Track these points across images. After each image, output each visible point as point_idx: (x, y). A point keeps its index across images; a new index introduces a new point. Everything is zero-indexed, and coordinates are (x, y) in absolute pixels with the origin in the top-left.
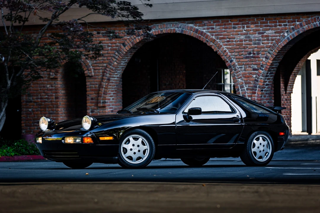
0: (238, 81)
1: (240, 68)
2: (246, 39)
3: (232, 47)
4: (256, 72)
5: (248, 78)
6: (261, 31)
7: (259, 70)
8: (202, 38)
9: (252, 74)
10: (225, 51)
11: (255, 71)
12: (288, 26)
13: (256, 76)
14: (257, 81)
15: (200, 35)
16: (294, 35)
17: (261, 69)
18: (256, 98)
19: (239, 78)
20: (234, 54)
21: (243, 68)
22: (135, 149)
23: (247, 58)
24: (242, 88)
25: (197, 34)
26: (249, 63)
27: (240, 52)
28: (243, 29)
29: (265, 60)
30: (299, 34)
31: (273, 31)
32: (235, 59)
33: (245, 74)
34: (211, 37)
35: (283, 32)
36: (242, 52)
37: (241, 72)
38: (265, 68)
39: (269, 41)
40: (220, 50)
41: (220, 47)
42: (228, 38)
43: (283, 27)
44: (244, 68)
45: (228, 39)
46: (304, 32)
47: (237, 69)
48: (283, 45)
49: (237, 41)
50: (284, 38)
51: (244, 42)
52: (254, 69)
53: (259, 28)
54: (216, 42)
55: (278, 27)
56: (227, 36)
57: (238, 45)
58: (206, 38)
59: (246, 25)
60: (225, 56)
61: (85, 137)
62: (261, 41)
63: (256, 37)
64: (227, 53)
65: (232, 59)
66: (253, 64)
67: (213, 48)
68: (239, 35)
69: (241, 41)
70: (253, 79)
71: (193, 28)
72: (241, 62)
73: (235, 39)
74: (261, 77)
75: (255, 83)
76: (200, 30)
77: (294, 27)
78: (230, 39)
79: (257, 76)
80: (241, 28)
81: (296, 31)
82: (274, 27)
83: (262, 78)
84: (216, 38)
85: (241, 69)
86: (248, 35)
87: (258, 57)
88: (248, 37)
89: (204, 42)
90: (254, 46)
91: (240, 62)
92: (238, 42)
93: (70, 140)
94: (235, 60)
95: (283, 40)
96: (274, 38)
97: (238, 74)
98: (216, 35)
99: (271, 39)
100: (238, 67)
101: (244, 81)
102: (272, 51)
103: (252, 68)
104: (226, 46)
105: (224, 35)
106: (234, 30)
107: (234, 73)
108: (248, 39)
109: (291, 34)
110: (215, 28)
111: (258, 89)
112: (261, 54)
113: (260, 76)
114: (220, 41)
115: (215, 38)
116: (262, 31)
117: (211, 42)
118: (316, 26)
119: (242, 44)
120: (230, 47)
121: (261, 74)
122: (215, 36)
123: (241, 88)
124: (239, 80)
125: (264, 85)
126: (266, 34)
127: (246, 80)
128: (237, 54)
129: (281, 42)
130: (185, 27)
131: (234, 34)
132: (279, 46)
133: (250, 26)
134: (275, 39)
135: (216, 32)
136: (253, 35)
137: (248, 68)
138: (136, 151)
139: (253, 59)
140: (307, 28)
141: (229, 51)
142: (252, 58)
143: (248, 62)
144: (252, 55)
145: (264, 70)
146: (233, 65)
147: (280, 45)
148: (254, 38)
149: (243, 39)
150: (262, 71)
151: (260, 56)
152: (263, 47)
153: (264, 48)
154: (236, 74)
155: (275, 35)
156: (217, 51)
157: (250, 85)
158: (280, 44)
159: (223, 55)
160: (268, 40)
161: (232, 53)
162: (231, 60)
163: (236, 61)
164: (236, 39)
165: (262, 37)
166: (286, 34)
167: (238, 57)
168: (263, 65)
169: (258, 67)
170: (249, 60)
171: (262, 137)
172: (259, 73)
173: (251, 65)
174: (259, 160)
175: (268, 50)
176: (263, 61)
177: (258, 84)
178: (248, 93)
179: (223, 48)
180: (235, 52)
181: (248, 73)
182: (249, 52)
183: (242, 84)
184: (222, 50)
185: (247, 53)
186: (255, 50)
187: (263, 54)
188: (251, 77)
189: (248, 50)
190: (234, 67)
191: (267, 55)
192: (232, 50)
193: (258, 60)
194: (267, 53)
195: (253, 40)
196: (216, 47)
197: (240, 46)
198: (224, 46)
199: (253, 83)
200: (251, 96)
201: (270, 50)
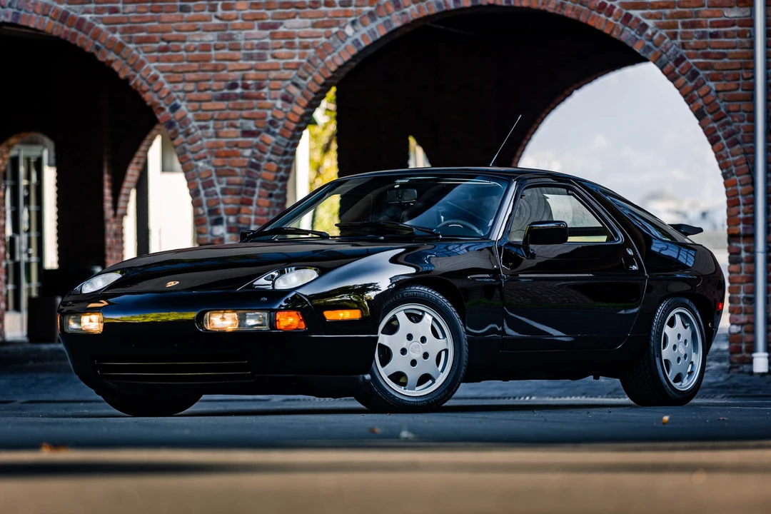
0: (197, 166)
1: (201, 128)
2: (220, 43)
3: (174, 66)
4: (252, 142)
5: (228, 156)
6: (269, 21)
7: (264, 134)
8: (83, 40)
9: (240, 145)
10: (156, 78)
11: (250, 139)
12: (356, 6)
13: (253, 153)
14: (256, 167)
15: (73, 30)
16: (374, 33)
17: (268, 131)
18: (253, 217)
19: (199, 159)
20: (184, 86)
21: (211, 130)
22: (415, 351)
23: (223, 98)
24: (210, 187)
25: (66, 28)
26: (229, 114)
27: (201, 81)
28: (213, 14)
29: (283, 106)
30: (390, 29)
31: (309, 22)
32: (184, 103)
33: (217, 146)
34: (110, 35)
35: (338, 24)
36: (209, 80)
37: (205, 140)
38: (281, 130)
39: (294, 48)
40: (138, 76)
41: (137, 66)
42: (163, 40)
43: (338, 8)
44: (214, 128)
45: (164, 44)
46: (406, 25)
47: (193, 130)
48: (340, 62)
49: (192, 49)
50: (343, 42)
51: (213, 52)
52: (247, 133)
53: (263, 11)
54: (125, 49)
55: (323, 8)
56: (160, 34)
57: (196, 61)
58: (95, 39)
59: (220, 3)
60: (156, 92)
61: (279, 310)
62: (267, 49)
63: (253, 37)
64: (162, 84)
65: (178, 101)
66: (244, 118)
67: (116, 67)
68: (198, 30)
69: (205, 48)
70: (243, 161)
71: (50, 7)
72: (204, 110)
73: (184, 41)
74: (268, 156)
75: (249, 174)
76: (73, 16)
77: (373, 9)
78: (171, 44)
80: (203, 10)
81: (380, 21)
82: (309, 10)
83: (273, 157)
84: (126, 39)
85: (204, 131)
86: (228, 32)
87: (260, 94)
88: (226, 37)
89: (88, 50)
90: (247, 64)
91: (200, 112)
92: (197, 53)
93: (223, 321)
94: (187, 106)
95: (340, 46)
96: (311, 40)
97: (197, 147)
98: (124, 31)
99: (300, 43)
100: (194, 127)
101: (214, 166)
102: (305, 79)
103: (240, 130)
104: (156, 64)
105: (151, 30)
106: (182, 17)
107: (183, 143)
108: (227, 43)
109: (364, 30)
110: (121, 10)
111: (260, 191)
112: (271, 89)
113: (265, 153)
114: (136, 49)
115: (122, 38)
116: (272, 18)
117: (110, 49)
118: (444, 8)
119: (207, 59)
120: (168, 67)
121: (268, 145)
122: (121, 33)
123: (204, 188)
124: (201, 164)
125: (276, 178)
126: (285, 30)
127: (220, 164)
128: (191, 87)
129: (334, 52)
130: (27, 6)
131: (184, 28)
132: (328, 65)
133: (234, 4)
134: (313, 43)
135: (126, 21)
136: (244, 32)
137: (226, 129)
138: (417, 356)
139: (241, 104)
140: (417, 12)
141: (165, 77)
142: (240, 101)
143: (228, 111)
144: (239, 91)
145: (279, 134)
146: (180, 120)
147: (329, 62)
148: (246, 39)
149: (212, 43)
150: (273, 139)
151: (266, 93)
152: (276, 67)
153: (278, 69)
154: (188, 147)
155: (313, 33)
156: (131, 78)
157: (232, 179)
158: (329, 58)
159: (148, 90)
160: (291, 46)
161: (176, 84)
162: (173, 103)
163: (190, 108)
165: (272, 39)
166: (349, 30)
167: (195, 95)
168: (276, 120)
169: (259, 125)
170: (231, 104)
171: (681, 314)
172: (262, 144)
173: (237, 119)
174: (677, 385)
175: (291, 77)
176: (275, 109)
177: (259, 177)
178: (225, 203)
179: (147, 67)
180: (184, 81)
181: (228, 143)
182: (230, 82)
183: (207, 175)
184: (144, 75)
185: (223, 84)
186: (251, 76)
187: (277, 87)
188: (238, 155)
189: (227, 75)
190: (184, 126)
191: (287, 91)
192: (176, 75)
193: (259, 106)
194: (288, 86)
195: (242, 47)
196: (126, 66)
197: (201, 63)
198: (151, 62)
199: (244, 174)
200: (237, 212)
201: (297, 76)
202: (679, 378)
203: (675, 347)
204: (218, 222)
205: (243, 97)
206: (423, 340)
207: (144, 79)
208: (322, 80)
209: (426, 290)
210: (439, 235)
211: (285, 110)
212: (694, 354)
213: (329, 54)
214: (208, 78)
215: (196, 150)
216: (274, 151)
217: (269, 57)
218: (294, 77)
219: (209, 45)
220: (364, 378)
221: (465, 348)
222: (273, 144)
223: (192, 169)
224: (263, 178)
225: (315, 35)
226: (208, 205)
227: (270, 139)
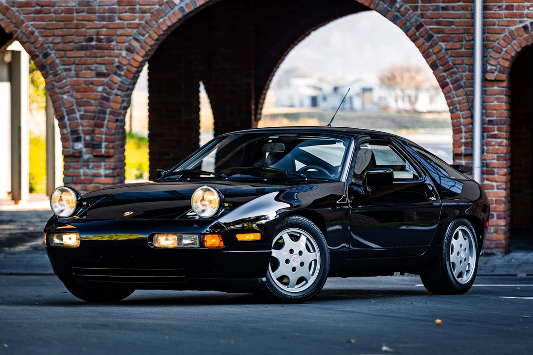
0: (62, 98)
1: (66, 70)
2: (80, 8)
3: (46, 24)
4: (103, 81)
5: (85, 91)
7: (112, 75)
9: (95, 83)
10: (32, 33)
11: (102, 79)
13: (104, 89)
14: (107, 99)
16: (195, 2)
17: (116, 73)
18: (104, 137)
19: (64, 93)
20: (53, 39)
21: (73, 72)
22: (295, 261)
23: (82, 48)
24: (72, 114)
26: (87, 60)
27: (66, 35)
29: (127, 55)
30: (207, 0)
32: (53, 52)
33: (78, 84)
36: (72, 35)
37: (68, 79)
38: (125, 73)
39: (136, 13)
40: (19, 31)
41: (19, 24)
42: (38, 5)
44: (75, 70)
45: (39, 8)
47: (60, 72)
48: (169, 24)
49: (59, 12)
50: (172, 9)
51: (75, 15)
52: (100, 75)
54: (10, 11)
56: (36, 1)
57: (62, 21)
60: (32, 43)
61: (206, 234)
62: (115, 13)
63: (105, 4)
64: (37, 38)
65: (49, 51)
66: (97, 63)
67: (3, 25)
69: (69, 11)
70: (97, 95)
72: (67, 57)
73: (54, 6)
74: (115, 91)
75: (101, 105)
78: (44, 8)
79: (106, 88)
83: (119, 92)
84: (10, 4)
85: (68, 72)
87: (109, 47)
88: (85, 4)
90: (100, 24)
91: (65, 59)
92: (63, 15)
94: (55, 54)
95: (169, 12)
96: (148, 7)
97: (63, 84)
99: (140, 9)
100: (60, 69)
101: (75, 98)
102: (143, 35)
103: (94, 72)
104: (33, 23)
107: (52, 81)
108: (86, 8)
109: (187, 1)
111: (109, 117)
112: (117, 42)
113: (113, 89)
114: (18, 11)
115: (7, 3)
119: (71, 20)
120: (42, 24)
121: (116, 84)
123: (68, 115)
124: (65, 97)
125: (121, 107)
127: (79, 97)
128: (58, 40)
129: (165, 16)
132: (161, 26)
134: (150, 9)
137: (84, 72)
138: (296, 264)
139: (95, 53)
141: (39, 32)
142: (95, 51)
143: (86, 58)
144: (94, 43)
145: (124, 76)
146: (50, 64)
147: (161, 23)
148: (99, 6)
149: (75, 8)
150: (119, 79)
151: (114, 46)
152: (122, 26)
153: (123, 28)
154: (56, 84)
156: (14, 33)
157: (88, 108)
158: (161, 20)
159: (26, 42)
160: (133, 11)
161: (48, 38)
162: (45, 52)
163: (57, 56)
164: (56, 8)
165: (119, 6)
166: (176, 1)
167: (61, 46)
168: (121, 65)
169: (109, 68)
170: (88, 53)
171: (462, 230)
172: (111, 82)
173: (92, 64)
174: (459, 280)
175: (133, 34)
176: (121, 57)
177: (109, 107)
178: (83, 126)
179: (26, 25)
180: (54, 35)
181: (85, 81)
182: (87, 37)
183: (70, 105)
184: (24, 30)
185: (82, 38)
186: (103, 33)
187: (122, 41)
188: (93, 91)
189: (85, 32)
190: (53, 69)
191: (130, 44)
192: (48, 31)
193: (109, 54)
194: (131, 40)
195: (97, 11)
196: (10, 23)
197: (66, 22)
198: (28, 21)
199: (97, 104)
200: (92, 133)
201: (137, 34)
202: (460, 275)
203: (458, 253)
204: (78, 139)
205: (97, 48)
206: (300, 253)
207: (24, 33)
208: (156, 37)
209: (302, 218)
210: (305, 178)
211: (128, 58)
212: (470, 258)
213: (162, 18)
214: (72, 33)
215: (62, 86)
216: (120, 88)
217: (117, 19)
218: (135, 34)
219: (72, 9)
220: (262, 280)
221: (328, 259)
222: (119, 83)
223: (59, 100)
224: (112, 108)
225: (151, 3)
226: (70, 128)
227: (117, 79)
